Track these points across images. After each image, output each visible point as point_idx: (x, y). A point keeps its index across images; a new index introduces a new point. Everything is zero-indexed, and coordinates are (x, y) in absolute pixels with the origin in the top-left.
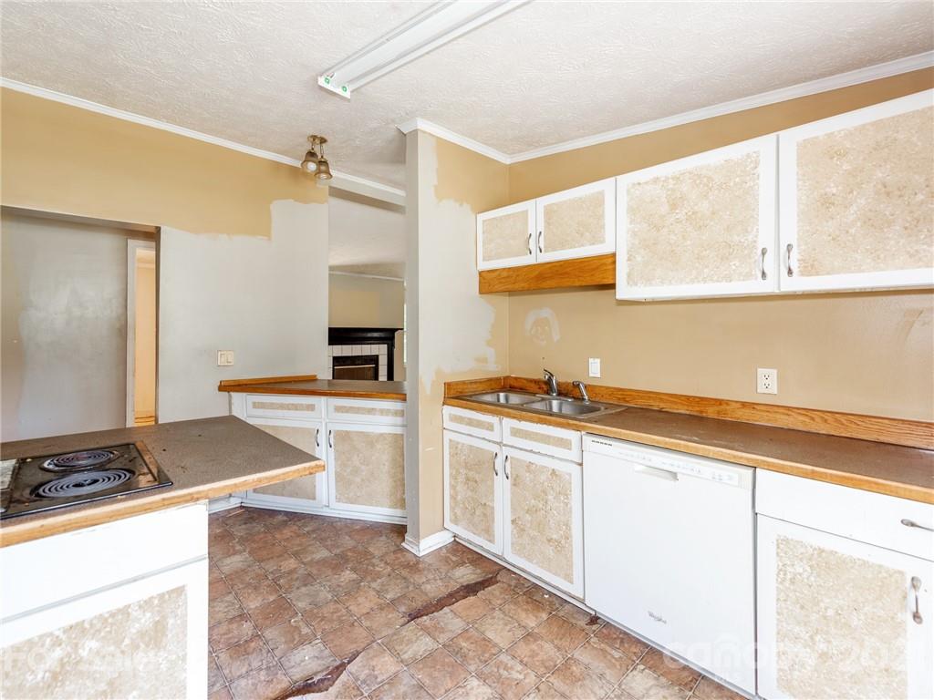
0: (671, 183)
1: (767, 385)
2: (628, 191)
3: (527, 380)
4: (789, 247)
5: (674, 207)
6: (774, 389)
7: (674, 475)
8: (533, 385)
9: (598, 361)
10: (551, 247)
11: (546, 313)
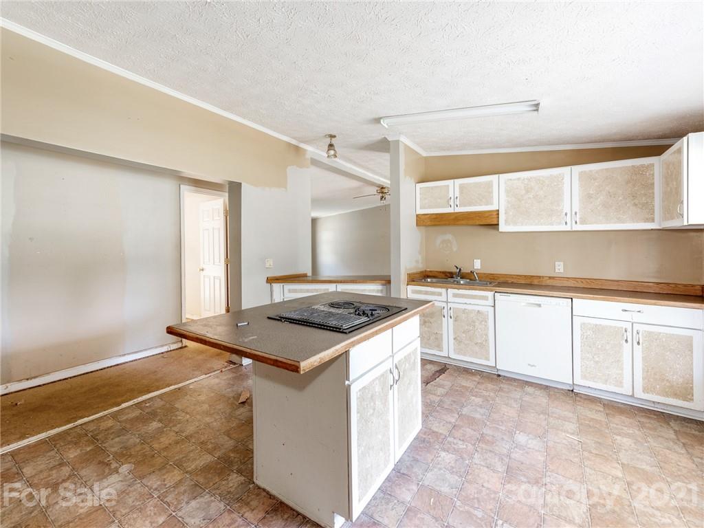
0: (526, 182)
1: (560, 268)
2: (505, 183)
3: (437, 271)
4: (576, 213)
5: (527, 192)
6: (562, 271)
7: (539, 305)
8: (441, 274)
9: (479, 261)
10: (462, 205)
11: (449, 237)
